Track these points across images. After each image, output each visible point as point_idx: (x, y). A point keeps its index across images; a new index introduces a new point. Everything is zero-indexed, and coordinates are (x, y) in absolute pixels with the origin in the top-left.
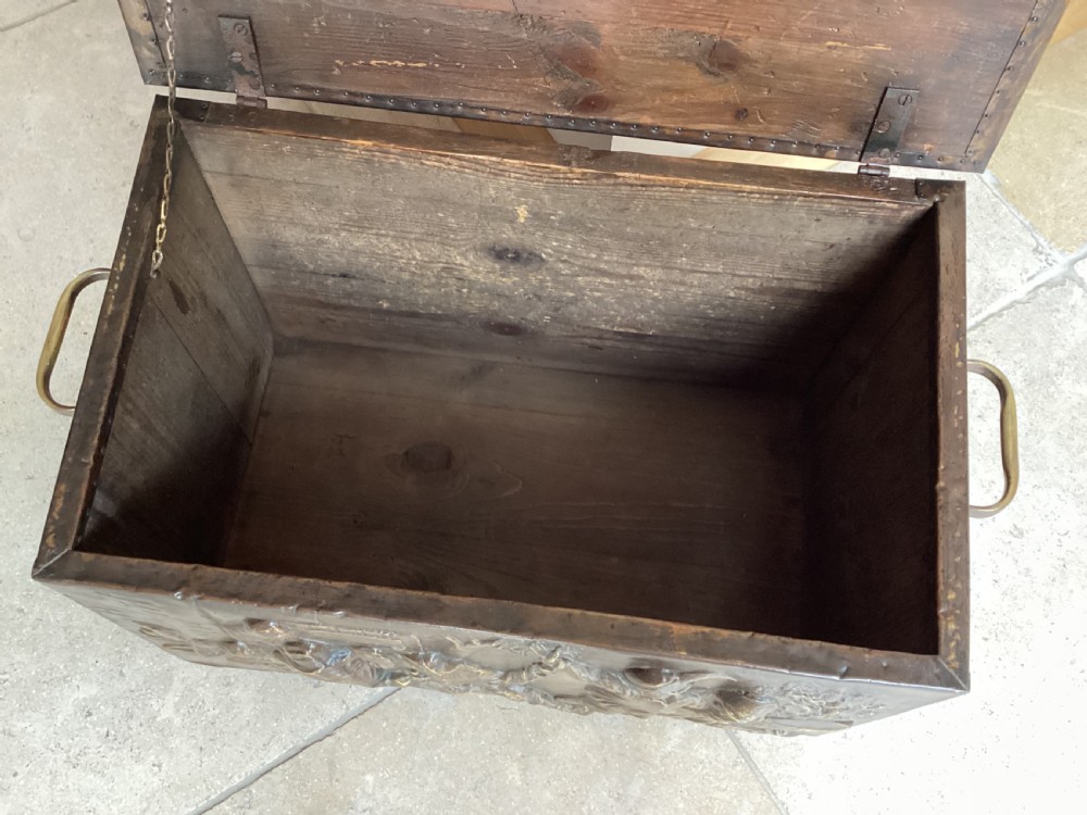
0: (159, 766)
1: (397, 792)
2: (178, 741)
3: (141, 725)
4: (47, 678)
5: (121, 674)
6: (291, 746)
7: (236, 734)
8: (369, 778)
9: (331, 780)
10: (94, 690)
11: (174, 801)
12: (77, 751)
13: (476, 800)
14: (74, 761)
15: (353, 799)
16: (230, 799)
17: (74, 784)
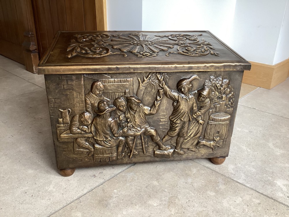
0: (50, 199)
1: (124, 192)
2: (55, 194)
3: (43, 192)
4: (12, 188)
5: (36, 184)
6: (90, 189)
7: (73, 189)
8: (115, 191)
9: (104, 193)
10: (27, 188)
11: (55, 206)
12: (22, 201)
13: (147, 190)
14: (21, 203)
15: (112, 195)
16: (74, 202)
17: (22, 208)
